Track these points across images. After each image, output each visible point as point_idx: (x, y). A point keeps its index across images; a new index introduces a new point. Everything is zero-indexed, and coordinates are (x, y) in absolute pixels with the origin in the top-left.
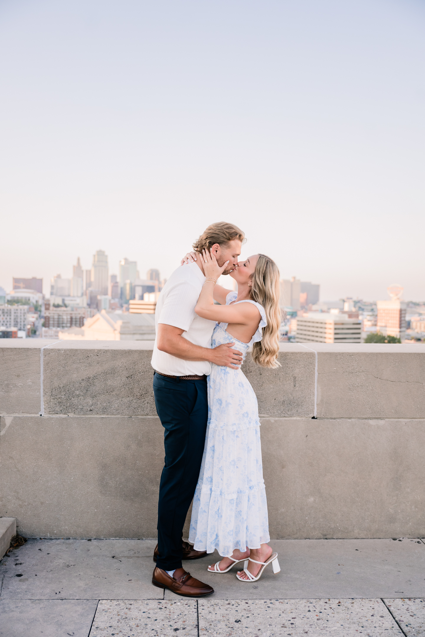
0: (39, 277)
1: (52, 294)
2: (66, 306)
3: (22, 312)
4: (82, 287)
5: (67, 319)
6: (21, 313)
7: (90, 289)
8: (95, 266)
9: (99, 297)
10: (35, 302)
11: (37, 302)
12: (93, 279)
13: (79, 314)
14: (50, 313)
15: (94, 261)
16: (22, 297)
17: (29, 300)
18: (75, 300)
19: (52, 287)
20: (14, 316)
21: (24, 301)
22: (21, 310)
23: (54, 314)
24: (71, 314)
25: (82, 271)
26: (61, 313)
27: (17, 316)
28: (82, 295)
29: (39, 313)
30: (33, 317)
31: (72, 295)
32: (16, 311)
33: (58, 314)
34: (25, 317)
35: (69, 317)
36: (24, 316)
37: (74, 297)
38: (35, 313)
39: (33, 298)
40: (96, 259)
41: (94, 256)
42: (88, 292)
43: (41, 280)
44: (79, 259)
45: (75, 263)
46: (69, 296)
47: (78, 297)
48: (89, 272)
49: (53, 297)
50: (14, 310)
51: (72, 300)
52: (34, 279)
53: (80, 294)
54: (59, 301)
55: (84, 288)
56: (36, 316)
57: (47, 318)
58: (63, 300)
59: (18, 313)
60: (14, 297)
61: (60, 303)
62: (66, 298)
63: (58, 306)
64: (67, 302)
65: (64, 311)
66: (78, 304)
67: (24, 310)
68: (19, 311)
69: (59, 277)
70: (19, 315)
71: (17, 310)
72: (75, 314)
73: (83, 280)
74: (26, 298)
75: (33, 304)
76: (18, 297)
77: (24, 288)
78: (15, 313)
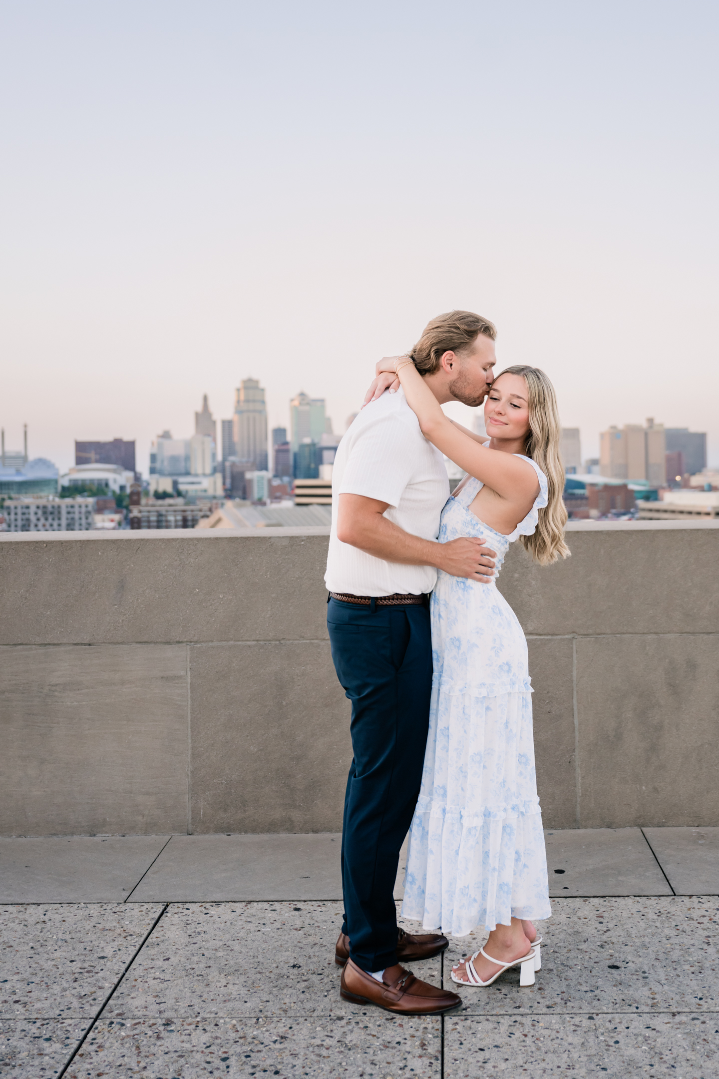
0: (127, 438)
1: (153, 471)
2: (179, 494)
3: (83, 510)
4: (214, 455)
5: (176, 521)
6: (80, 513)
7: (232, 458)
8: (239, 411)
9: (248, 475)
10: (117, 490)
11: (122, 488)
12: (236, 438)
13: (200, 510)
14: (140, 512)
15: (238, 402)
16: (92, 481)
17: (107, 485)
18: (199, 483)
19: (153, 458)
20: (67, 519)
21: (94, 488)
22: (80, 507)
23: (149, 512)
24: (184, 511)
25: (214, 423)
26: (163, 510)
27: (73, 519)
28: (215, 470)
29: (125, 511)
30: (112, 521)
31: (193, 472)
32: (70, 509)
33: (157, 512)
34: (90, 520)
35: (179, 518)
36: (87, 518)
37: (196, 475)
38: (116, 512)
39: (115, 481)
40: (242, 397)
41: (238, 390)
42: (228, 464)
43: (131, 445)
44: (205, 399)
45: (199, 408)
46: (187, 473)
47: (204, 475)
48: (228, 425)
49: (156, 476)
50: (67, 507)
51: (193, 483)
52: (118, 443)
53: (208, 470)
54: (165, 485)
55: (219, 458)
56: (117, 517)
57: (136, 520)
58: (175, 484)
59: (74, 513)
60: (76, 481)
61: (169, 489)
62: (181, 479)
63: (161, 496)
64: (182, 487)
65: (170, 505)
66: (205, 491)
67: (87, 506)
68: (77, 509)
69: (166, 435)
70: (77, 516)
71: (72, 507)
72: (192, 511)
73: (215, 440)
74: (100, 480)
75: (114, 492)
76: (83, 481)
77: (97, 461)
78: (69, 513)
